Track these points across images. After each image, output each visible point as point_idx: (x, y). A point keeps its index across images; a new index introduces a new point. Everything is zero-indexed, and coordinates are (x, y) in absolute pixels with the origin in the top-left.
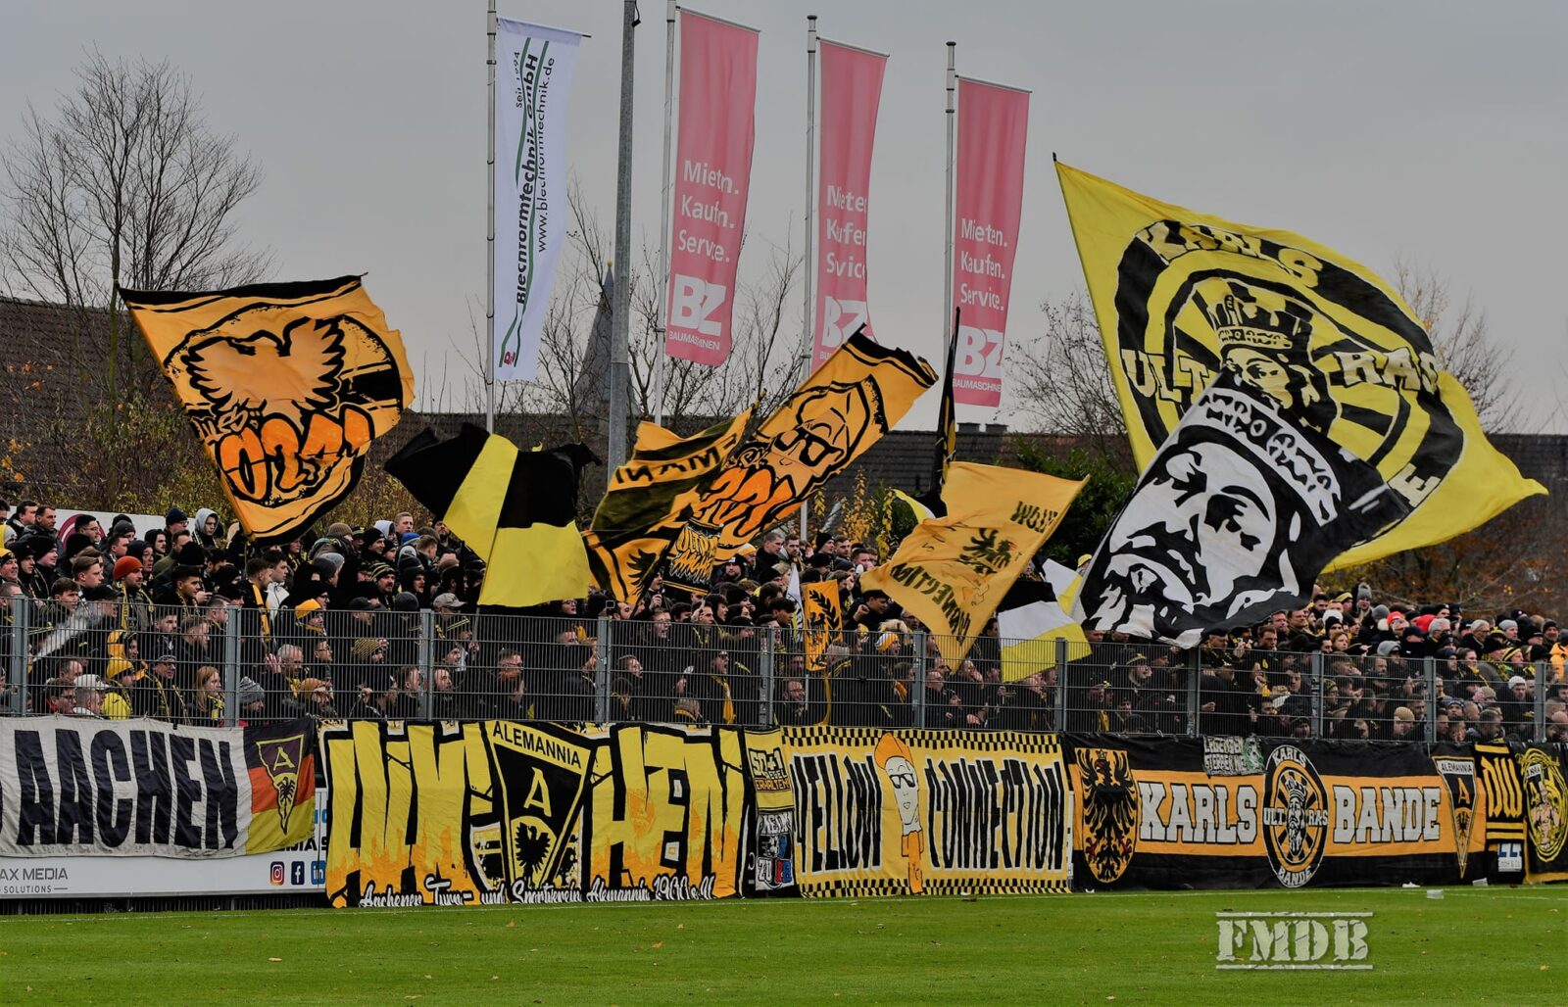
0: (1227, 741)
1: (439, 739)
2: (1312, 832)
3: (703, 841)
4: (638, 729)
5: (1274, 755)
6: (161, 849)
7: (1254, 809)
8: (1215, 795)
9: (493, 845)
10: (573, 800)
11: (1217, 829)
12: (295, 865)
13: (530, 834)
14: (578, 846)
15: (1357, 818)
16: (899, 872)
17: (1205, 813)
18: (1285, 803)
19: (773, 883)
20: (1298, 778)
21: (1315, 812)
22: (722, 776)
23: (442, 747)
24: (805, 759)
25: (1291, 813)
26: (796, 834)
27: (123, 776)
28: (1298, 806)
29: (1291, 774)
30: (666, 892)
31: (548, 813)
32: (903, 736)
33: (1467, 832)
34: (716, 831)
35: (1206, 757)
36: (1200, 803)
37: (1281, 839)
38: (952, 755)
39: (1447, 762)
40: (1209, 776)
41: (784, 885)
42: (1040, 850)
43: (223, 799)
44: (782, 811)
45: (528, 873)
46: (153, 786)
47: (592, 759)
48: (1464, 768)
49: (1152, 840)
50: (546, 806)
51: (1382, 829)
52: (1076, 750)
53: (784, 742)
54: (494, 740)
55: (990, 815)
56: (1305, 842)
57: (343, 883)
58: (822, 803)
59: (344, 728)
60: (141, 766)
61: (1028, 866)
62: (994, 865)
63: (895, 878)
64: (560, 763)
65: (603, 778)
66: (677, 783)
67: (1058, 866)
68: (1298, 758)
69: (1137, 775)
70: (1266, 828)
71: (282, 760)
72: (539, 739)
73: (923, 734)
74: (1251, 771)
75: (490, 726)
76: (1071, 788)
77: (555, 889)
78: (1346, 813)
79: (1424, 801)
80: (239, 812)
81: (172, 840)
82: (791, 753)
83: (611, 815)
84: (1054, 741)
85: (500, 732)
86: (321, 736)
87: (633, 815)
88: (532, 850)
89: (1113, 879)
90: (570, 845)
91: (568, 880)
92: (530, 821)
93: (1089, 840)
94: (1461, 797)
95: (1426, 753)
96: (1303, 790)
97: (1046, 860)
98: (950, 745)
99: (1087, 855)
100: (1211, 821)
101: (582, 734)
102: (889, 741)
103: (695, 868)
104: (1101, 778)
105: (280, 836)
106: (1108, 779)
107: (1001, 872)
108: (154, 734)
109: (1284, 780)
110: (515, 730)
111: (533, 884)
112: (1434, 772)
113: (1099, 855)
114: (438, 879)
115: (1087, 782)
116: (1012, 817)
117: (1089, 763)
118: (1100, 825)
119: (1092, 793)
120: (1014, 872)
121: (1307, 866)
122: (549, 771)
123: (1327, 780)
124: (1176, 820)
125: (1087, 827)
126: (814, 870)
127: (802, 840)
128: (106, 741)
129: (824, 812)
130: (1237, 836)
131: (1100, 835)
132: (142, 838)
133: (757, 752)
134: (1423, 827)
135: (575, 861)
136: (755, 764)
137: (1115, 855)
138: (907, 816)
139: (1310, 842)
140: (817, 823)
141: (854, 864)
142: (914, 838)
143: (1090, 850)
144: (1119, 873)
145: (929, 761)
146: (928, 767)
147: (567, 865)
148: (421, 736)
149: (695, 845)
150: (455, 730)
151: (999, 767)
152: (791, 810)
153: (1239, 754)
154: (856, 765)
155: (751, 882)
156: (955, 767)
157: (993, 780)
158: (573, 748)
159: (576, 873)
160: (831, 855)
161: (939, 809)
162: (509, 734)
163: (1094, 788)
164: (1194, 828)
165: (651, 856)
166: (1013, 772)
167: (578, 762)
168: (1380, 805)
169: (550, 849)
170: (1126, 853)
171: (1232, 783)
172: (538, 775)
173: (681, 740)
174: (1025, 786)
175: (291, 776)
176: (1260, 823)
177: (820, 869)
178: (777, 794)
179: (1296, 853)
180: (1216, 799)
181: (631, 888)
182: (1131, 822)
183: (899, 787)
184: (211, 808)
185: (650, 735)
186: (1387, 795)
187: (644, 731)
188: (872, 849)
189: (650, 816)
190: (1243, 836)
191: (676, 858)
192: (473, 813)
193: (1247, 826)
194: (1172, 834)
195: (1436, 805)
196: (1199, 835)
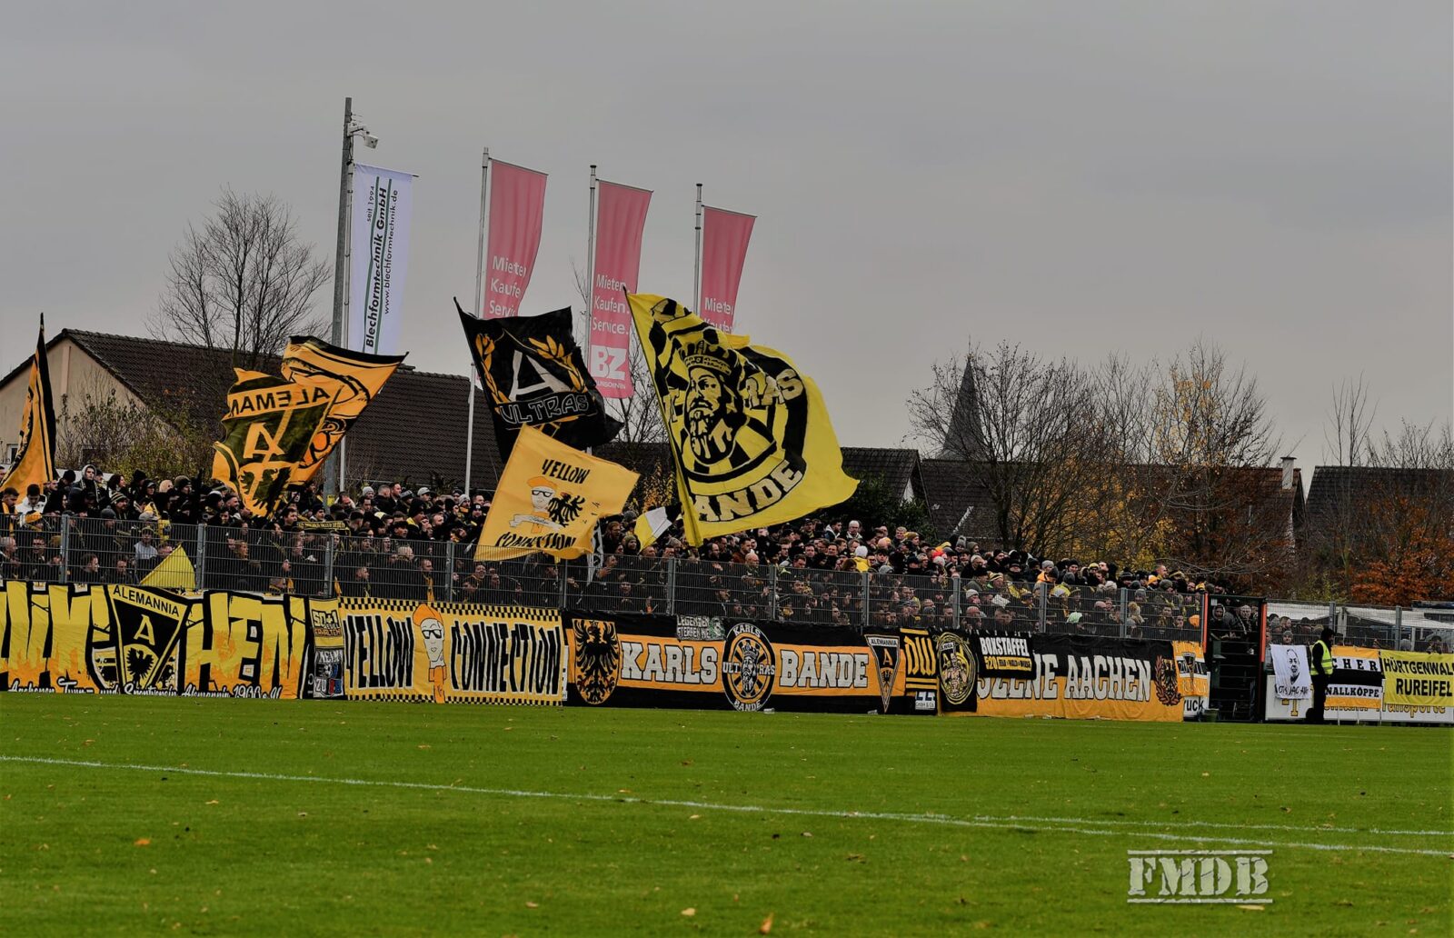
0: (696, 619)
1: (72, 594)
2: (761, 679)
3: (271, 665)
4: (226, 594)
5: (735, 630)
7: (715, 662)
8: (684, 652)
9: (110, 660)
10: (172, 635)
11: (684, 674)
13: (138, 655)
14: (175, 665)
15: (799, 670)
16: (425, 690)
17: (677, 663)
18: (741, 660)
19: (327, 693)
20: (753, 644)
21: (765, 667)
22: (290, 625)
23: (74, 598)
24: (356, 618)
25: (745, 666)
26: (346, 664)
28: (751, 662)
30: (243, 695)
31: (152, 642)
32: (436, 606)
33: (890, 683)
34: (284, 660)
35: (679, 628)
36: (670, 657)
37: (737, 682)
38: (474, 620)
39: (876, 638)
40: (680, 640)
41: (336, 695)
42: (540, 681)
44: (335, 649)
45: (136, 679)
47: (188, 611)
48: (890, 643)
49: (631, 679)
50: (151, 639)
51: (819, 679)
52: (573, 620)
53: (340, 606)
55: (500, 658)
56: (756, 684)
58: (367, 645)
61: (530, 691)
62: (503, 688)
63: (423, 694)
64: (164, 613)
65: (195, 623)
66: (254, 629)
67: (555, 691)
68: (754, 631)
69: (621, 637)
70: (725, 676)
72: (149, 598)
73: (451, 606)
74: (714, 638)
75: (111, 588)
76: (566, 644)
77: (157, 690)
78: (787, 667)
79: (855, 662)
82: (344, 614)
83: (202, 646)
84: (556, 613)
85: (118, 592)
87: (218, 646)
88: (139, 665)
89: (599, 702)
90: (168, 663)
91: (167, 685)
92: (137, 647)
93: (580, 677)
94: (885, 661)
95: (859, 631)
96: (755, 652)
97: (545, 688)
98: (473, 613)
99: (578, 686)
100: (679, 668)
101: (182, 595)
102: (423, 609)
103: (268, 682)
104: (592, 639)
106: (597, 638)
107: (509, 694)
109: (741, 645)
110: (130, 591)
111: (140, 686)
112: (865, 644)
113: (588, 686)
114: (69, 680)
115: (579, 640)
116: (518, 661)
117: (583, 628)
118: (589, 667)
119: (583, 648)
120: (518, 695)
121: (757, 699)
122: (153, 616)
123: (776, 647)
124: (650, 666)
125: (578, 669)
126: (360, 686)
127: (351, 668)
129: (368, 651)
130: (700, 679)
131: (589, 674)
133: (319, 612)
134: (853, 679)
135: (173, 673)
136: (316, 619)
137: (601, 687)
139: (760, 685)
140: (363, 657)
141: (391, 684)
142: (439, 672)
143: (581, 683)
144: (605, 698)
145: (457, 623)
146: (454, 626)
147: (167, 675)
148: (60, 592)
149: (267, 668)
151: (511, 628)
152: (343, 649)
153: (705, 628)
154: (397, 623)
155: (310, 692)
156: (476, 627)
157: (504, 635)
158: (173, 604)
159: (173, 680)
160: (374, 677)
161: (459, 652)
163: (585, 644)
164: (665, 672)
165: (232, 672)
166: (522, 632)
167: (177, 612)
168: (818, 663)
169: (153, 665)
170: (610, 686)
171: (698, 646)
172: (146, 620)
173: (260, 602)
174: (530, 641)
176: (719, 671)
177: (365, 686)
178: (331, 638)
179: (748, 691)
180: (684, 655)
181: (217, 692)
182: (614, 667)
183: (428, 638)
185: (235, 598)
186: (824, 657)
187: (230, 595)
188: (406, 674)
189: (232, 648)
190: (706, 678)
191: (251, 674)
192: (94, 640)
193: (709, 672)
194: (647, 675)
195: (864, 665)
196: (670, 677)
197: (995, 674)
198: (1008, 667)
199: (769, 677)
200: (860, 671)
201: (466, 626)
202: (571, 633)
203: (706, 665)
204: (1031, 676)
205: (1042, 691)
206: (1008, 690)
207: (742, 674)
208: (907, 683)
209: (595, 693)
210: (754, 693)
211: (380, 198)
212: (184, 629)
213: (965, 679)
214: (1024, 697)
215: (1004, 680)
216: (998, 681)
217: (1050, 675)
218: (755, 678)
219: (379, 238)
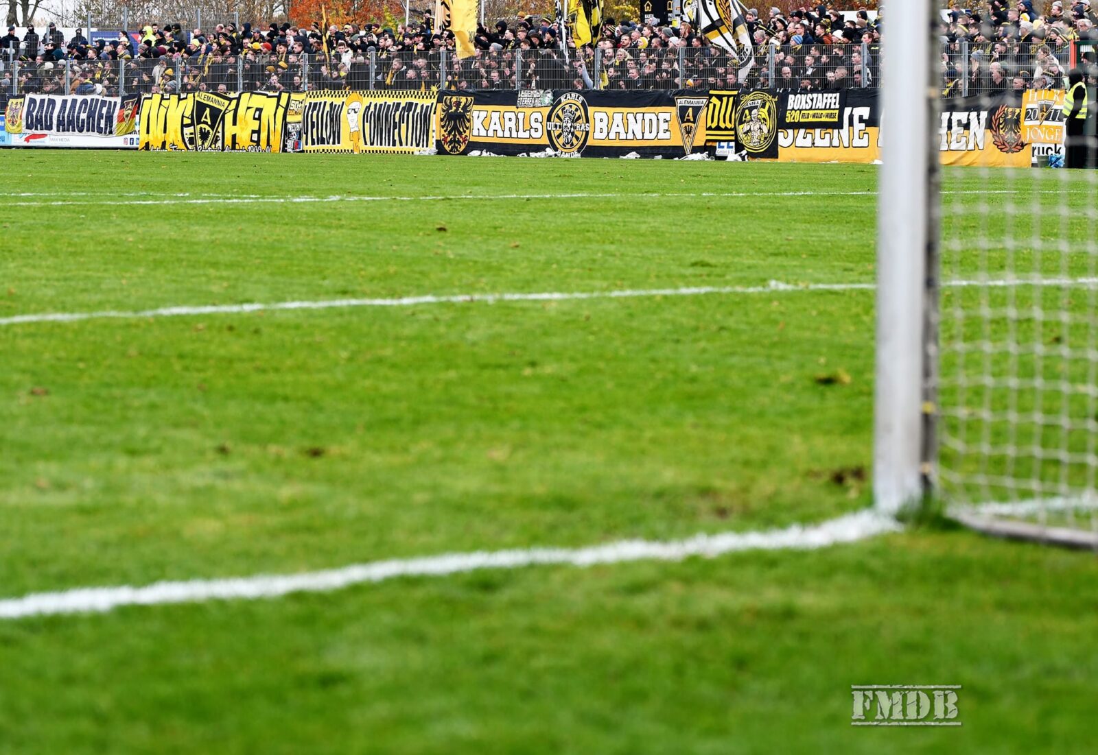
1: (180, 99)
2: (579, 134)
3: (267, 134)
4: (248, 94)
5: (562, 98)
6: (93, 133)
7: (541, 123)
8: (517, 116)
9: (192, 134)
11: (517, 132)
12: (131, 139)
14: (220, 135)
15: (609, 128)
16: (349, 146)
17: (512, 124)
19: (293, 149)
20: (574, 107)
22: (277, 108)
23: (181, 102)
24: (313, 103)
25: (564, 124)
26: (304, 131)
28: (569, 121)
29: (571, 106)
31: (209, 123)
32: (361, 93)
34: (272, 130)
36: (507, 120)
37: (559, 136)
40: (517, 108)
41: (299, 150)
42: (418, 139)
43: (109, 119)
44: (298, 123)
45: (203, 143)
46: (91, 115)
49: (479, 136)
51: (627, 133)
53: (307, 97)
54: (197, 99)
55: (392, 125)
56: (574, 139)
57: (144, 145)
58: (315, 120)
59: (150, 96)
60: (90, 109)
62: (394, 145)
63: (347, 149)
65: (230, 111)
66: (258, 113)
67: (427, 146)
68: (578, 98)
69: (473, 107)
70: (549, 132)
73: (369, 92)
76: (435, 113)
78: (599, 125)
79: (658, 119)
80: (114, 123)
81: (96, 130)
82: (308, 101)
83: (232, 124)
84: (433, 94)
86: (143, 99)
87: (240, 123)
88: (204, 136)
90: (217, 134)
92: (203, 126)
93: (443, 135)
95: (670, 94)
97: (421, 143)
99: (443, 142)
100: (514, 128)
103: (264, 143)
104: (454, 108)
107: (398, 148)
112: (672, 103)
114: (174, 145)
115: (444, 111)
116: (404, 126)
120: (404, 149)
122: (212, 108)
123: (590, 109)
124: (493, 127)
125: (442, 130)
126: (312, 145)
127: (307, 134)
128: (85, 101)
130: (530, 135)
131: (450, 133)
132: (88, 130)
134: (658, 133)
137: (459, 142)
138: (352, 125)
139: (577, 138)
140: (313, 127)
141: (329, 143)
144: (461, 150)
145: (371, 103)
146: (369, 105)
147: (217, 141)
149: (264, 135)
150: (185, 96)
151: (403, 105)
152: (303, 122)
154: (336, 105)
155: (286, 149)
156: (381, 105)
159: (219, 144)
160: (321, 139)
161: (367, 122)
162: (202, 97)
164: (504, 131)
165: (247, 138)
166: (409, 106)
168: (625, 121)
173: (265, 97)
176: (545, 129)
177: (315, 144)
178: (296, 116)
179: (568, 143)
180: (517, 118)
181: (240, 149)
182: (467, 128)
184: (106, 122)
185: (254, 95)
186: (631, 117)
187: (252, 93)
188: (336, 136)
189: (247, 124)
190: (534, 134)
191: (256, 139)
192: (185, 123)
193: (536, 130)
194: (491, 133)
195: (667, 121)
196: (507, 134)
197: (796, 126)
198: (811, 119)
199: (584, 133)
200: (663, 126)
201: (375, 105)
203: (534, 125)
204: (839, 125)
205: (851, 140)
206: (813, 140)
207: (562, 130)
208: (707, 135)
209: (454, 147)
210: (572, 145)
212: (224, 114)
213: (765, 130)
214: (831, 145)
215: (808, 131)
216: (802, 131)
217: (859, 126)
218: (573, 134)
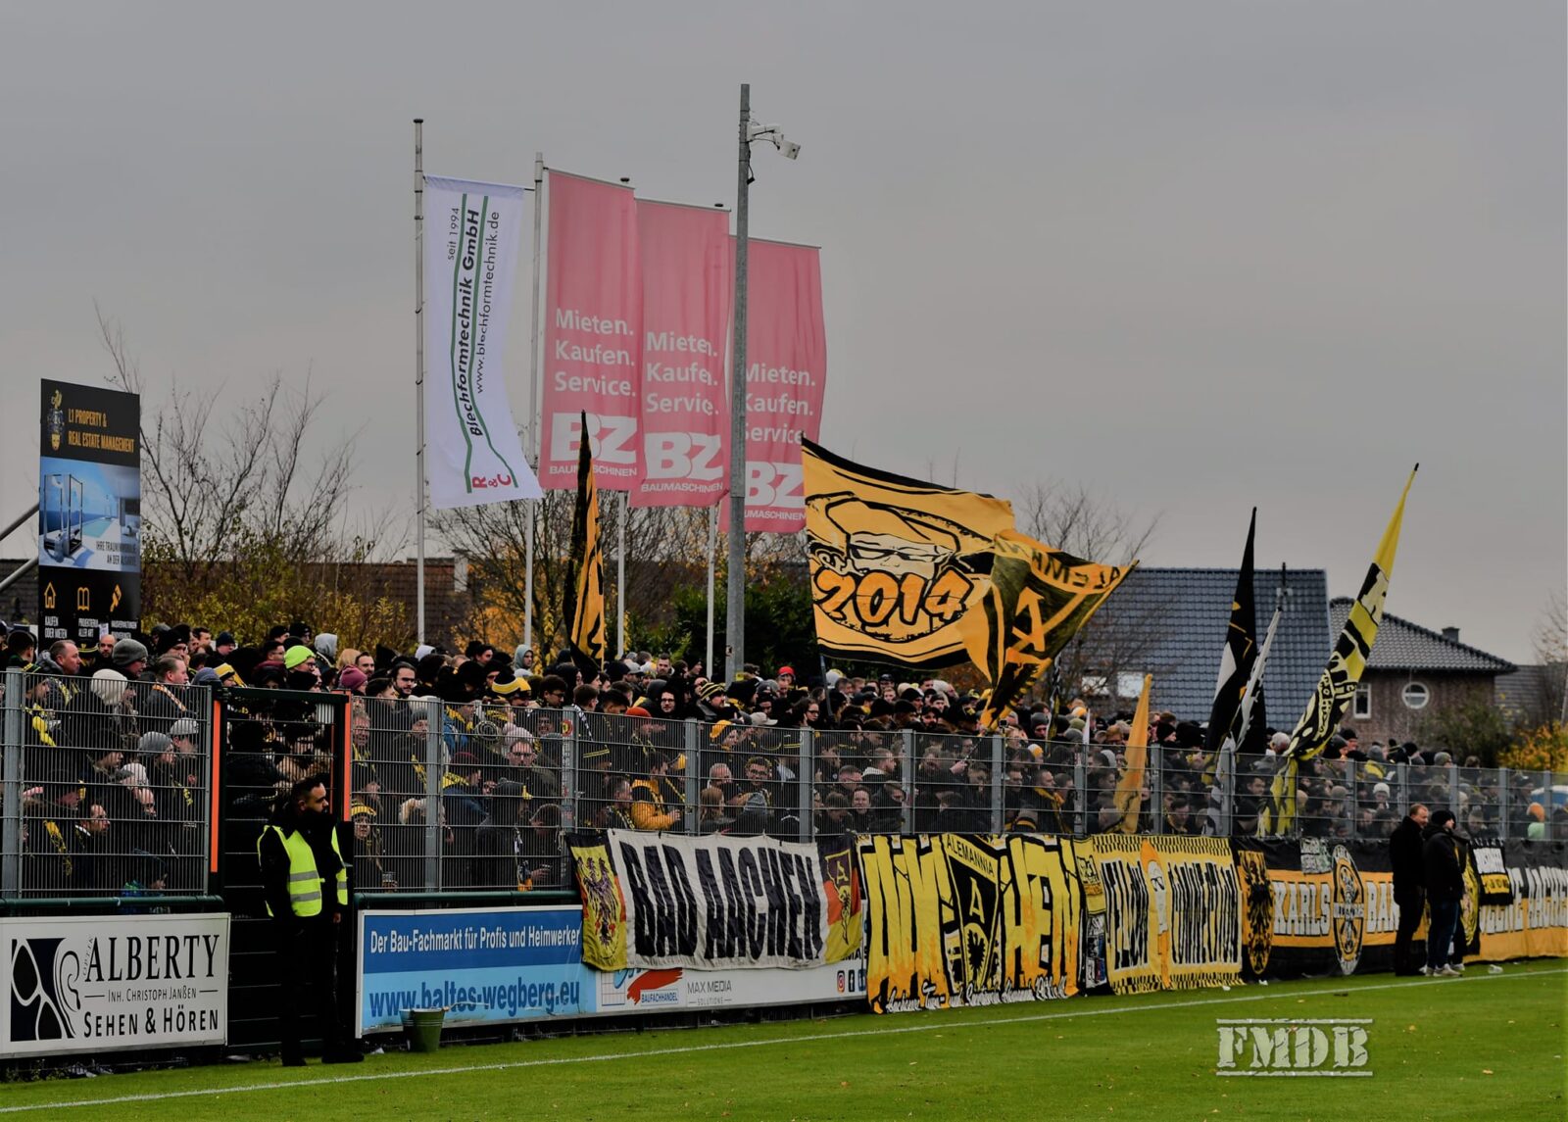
0: (1313, 842)
1: (920, 851)
3: (1060, 943)
4: (1019, 840)
6: (781, 959)
7: (1329, 905)
8: (1310, 891)
9: (957, 951)
11: (1311, 924)
14: (998, 950)
15: (1378, 910)
16: (1156, 968)
17: (1305, 907)
19: (1094, 982)
22: (1067, 882)
23: (921, 857)
24: (1106, 864)
26: (1106, 935)
27: (760, 894)
30: (1042, 991)
31: (983, 920)
32: (1153, 843)
34: (1067, 935)
35: (1302, 857)
36: (1303, 900)
38: (1180, 860)
40: (1305, 875)
41: (1101, 983)
42: (1226, 945)
43: (813, 909)
44: (1099, 915)
45: (975, 977)
46: (775, 900)
49: (1279, 935)
50: (980, 912)
51: (1389, 919)
53: (1094, 850)
54: (949, 852)
57: (878, 990)
60: (767, 882)
61: (1220, 960)
62: (1204, 961)
63: (1157, 975)
65: (1007, 886)
67: (1235, 959)
69: (1271, 874)
70: (1335, 920)
71: (841, 874)
74: (1326, 869)
76: (1240, 888)
77: (988, 992)
78: (1370, 906)
80: (821, 925)
81: (786, 952)
82: (1102, 859)
83: (1014, 920)
84: (1227, 845)
86: (858, 850)
87: (1025, 920)
92: (974, 927)
97: (1229, 954)
98: (1177, 850)
100: (1308, 915)
101: (992, 845)
103: (1057, 969)
105: (844, 948)
106: (1257, 880)
107: (1207, 967)
108: (770, 850)
114: (930, 985)
116: (1212, 914)
120: (1213, 967)
121: (1354, 955)
123: (1363, 877)
124: (1291, 915)
126: (1116, 968)
127: (1109, 941)
129: (1120, 913)
130: (1321, 929)
132: (771, 951)
133: (1081, 860)
136: (1082, 871)
140: (1117, 926)
141: (1135, 962)
145: (1169, 865)
146: (1169, 871)
148: (910, 846)
149: (1057, 948)
150: (928, 843)
151: (1203, 870)
152: (1104, 913)
153: (1318, 854)
154: (1133, 870)
155: (1085, 981)
156: (1182, 869)
157: (1202, 881)
159: (998, 978)
160: (1125, 952)
161: (1176, 911)
164: (1299, 923)
165: (1035, 958)
166: (1211, 874)
169: (985, 953)
171: (1318, 879)
173: (1042, 848)
174: (1218, 887)
175: (848, 888)
176: (1332, 917)
177: (1119, 967)
178: (1097, 898)
180: (1310, 896)
181: (1025, 989)
184: (807, 921)
185: (1026, 843)
187: (1023, 841)
188: (1144, 948)
189: (1033, 920)
190: (1324, 928)
191: (1047, 960)
192: (945, 921)
193: (1325, 919)
194: (1289, 929)
196: (1302, 929)
197: (1489, 901)
198: (1496, 890)
201: (1176, 869)
202: (1241, 869)
203: (1324, 909)
205: (1515, 922)
206: (1495, 922)
211: (468, 225)
212: (1001, 894)
216: (1491, 911)
217: (1519, 899)
219: (467, 284)
